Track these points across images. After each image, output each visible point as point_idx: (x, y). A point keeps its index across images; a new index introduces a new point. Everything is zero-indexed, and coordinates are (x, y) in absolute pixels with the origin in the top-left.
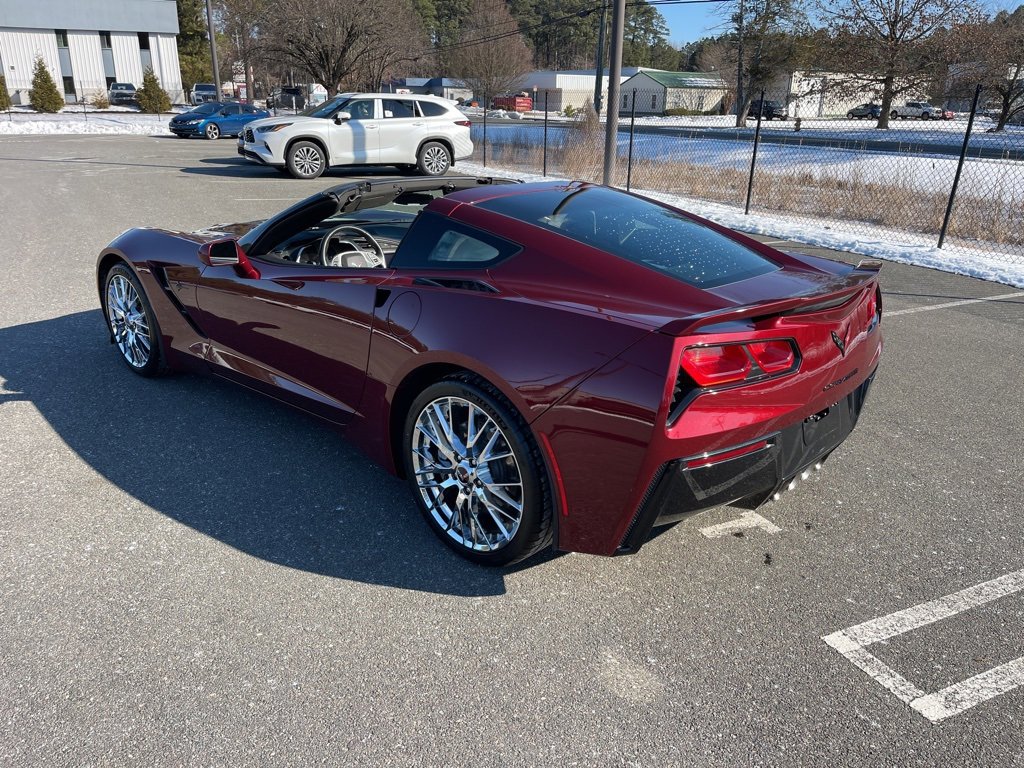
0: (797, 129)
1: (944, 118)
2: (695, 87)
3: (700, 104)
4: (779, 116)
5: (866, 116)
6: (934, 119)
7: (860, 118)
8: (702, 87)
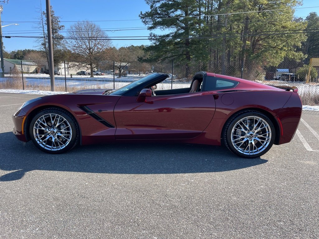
0: (71, 77)
1: (102, 75)
2: (25, 65)
3: (28, 70)
4: (57, 74)
5: (82, 74)
6: (99, 75)
7: (80, 75)
8: (28, 65)
